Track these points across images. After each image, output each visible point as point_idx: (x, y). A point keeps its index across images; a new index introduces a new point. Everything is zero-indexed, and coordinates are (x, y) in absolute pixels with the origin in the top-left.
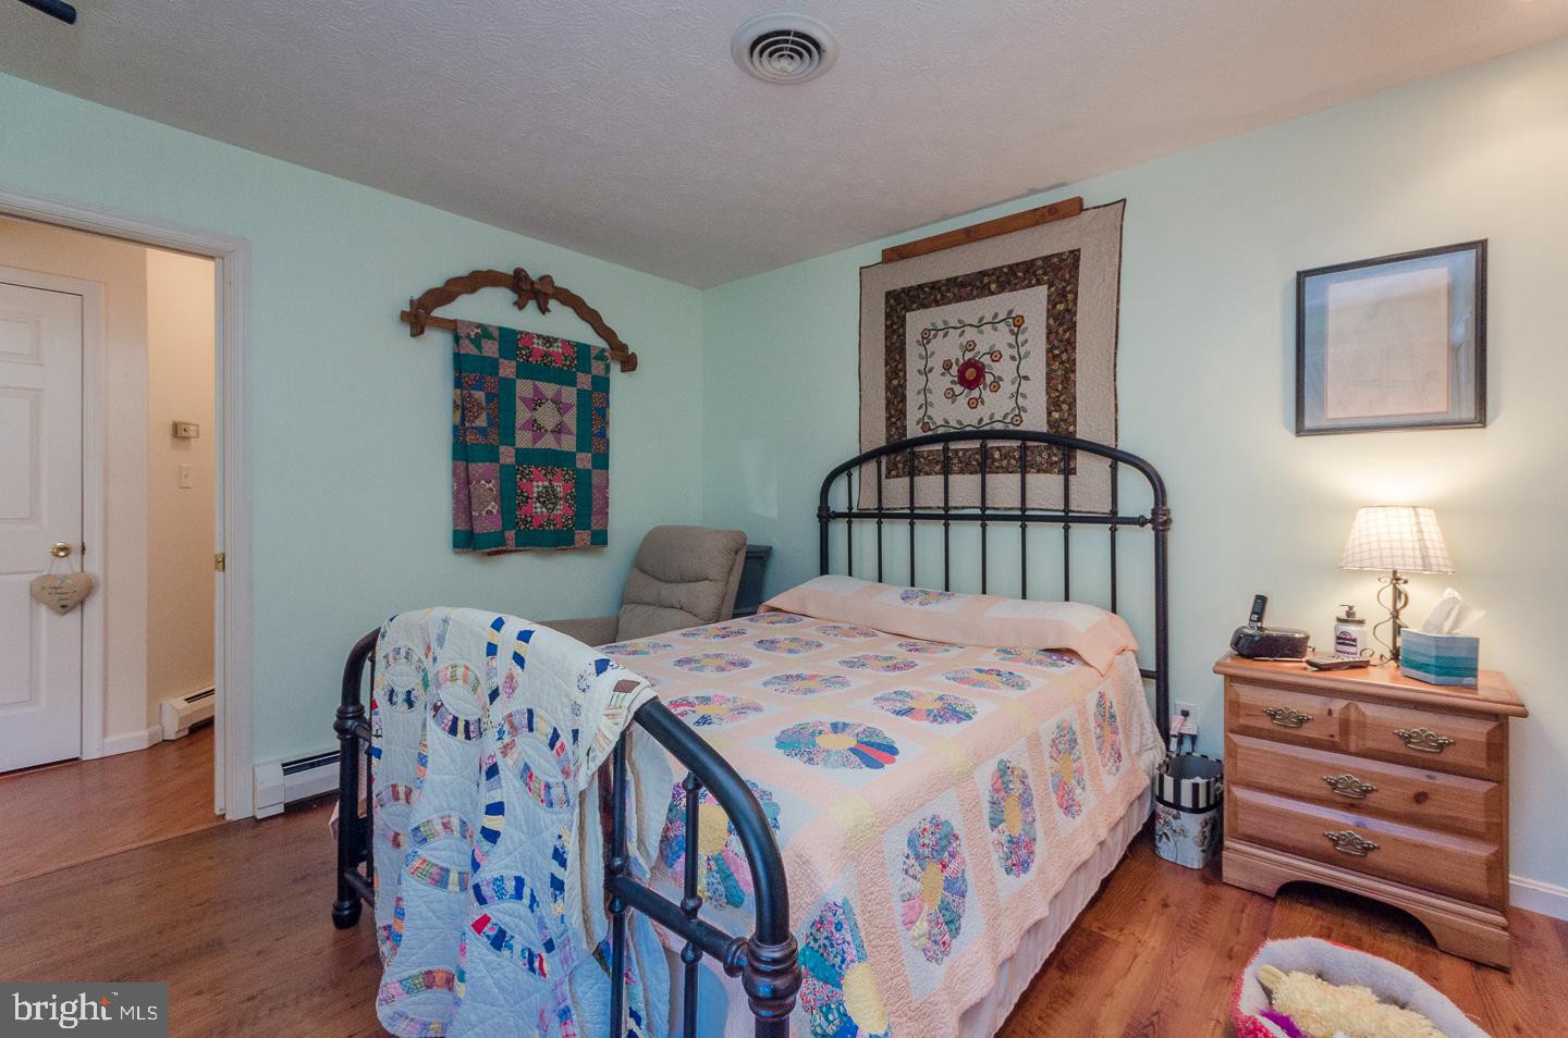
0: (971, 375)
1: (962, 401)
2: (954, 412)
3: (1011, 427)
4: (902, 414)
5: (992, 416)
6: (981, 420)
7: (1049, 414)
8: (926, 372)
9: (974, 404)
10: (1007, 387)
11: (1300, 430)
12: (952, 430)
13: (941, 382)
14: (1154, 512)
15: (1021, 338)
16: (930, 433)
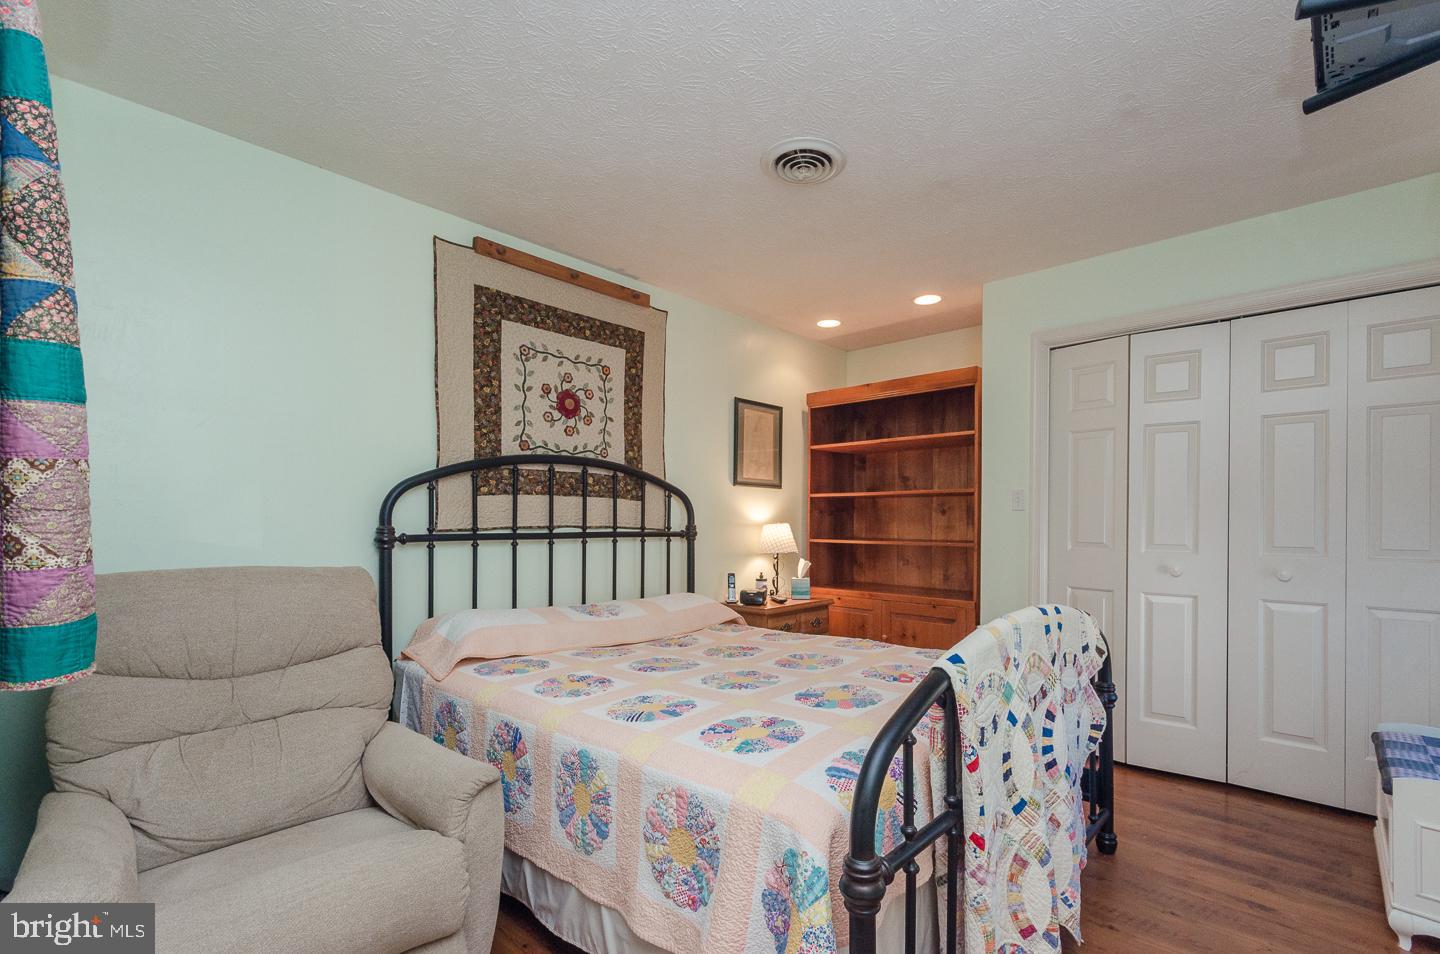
0: (568, 405)
1: (560, 426)
2: (550, 436)
3: (600, 458)
4: (497, 426)
5: (585, 446)
6: (576, 448)
7: (626, 452)
8: (525, 389)
9: (569, 432)
10: (597, 424)
11: (736, 482)
12: (551, 453)
13: (540, 406)
14: (688, 528)
15: (608, 386)
16: (529, 452)
